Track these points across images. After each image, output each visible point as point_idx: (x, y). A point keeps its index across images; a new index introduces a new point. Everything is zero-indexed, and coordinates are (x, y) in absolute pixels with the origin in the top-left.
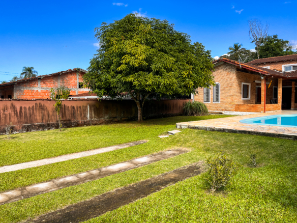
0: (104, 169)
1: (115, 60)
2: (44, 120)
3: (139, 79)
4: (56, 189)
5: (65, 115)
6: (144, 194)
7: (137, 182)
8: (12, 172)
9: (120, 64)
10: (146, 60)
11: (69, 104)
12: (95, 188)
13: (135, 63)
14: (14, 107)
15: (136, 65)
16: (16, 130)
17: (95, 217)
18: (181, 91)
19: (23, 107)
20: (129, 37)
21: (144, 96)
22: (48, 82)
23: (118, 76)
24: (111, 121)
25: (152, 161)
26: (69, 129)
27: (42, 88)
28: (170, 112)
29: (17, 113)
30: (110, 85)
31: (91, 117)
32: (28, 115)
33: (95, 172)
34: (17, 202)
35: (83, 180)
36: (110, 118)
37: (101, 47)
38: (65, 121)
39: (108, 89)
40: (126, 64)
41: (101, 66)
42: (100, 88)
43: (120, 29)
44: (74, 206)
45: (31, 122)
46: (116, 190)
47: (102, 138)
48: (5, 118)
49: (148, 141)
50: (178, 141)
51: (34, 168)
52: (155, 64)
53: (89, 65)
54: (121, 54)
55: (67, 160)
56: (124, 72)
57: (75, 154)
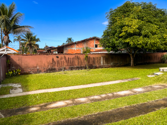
0: (115, 94)
1: (118, 30)
2: (79, 65)
3: (134, 41)
4: (90, 102)
5: (90, 62)
6: (144, 112)
7: (138, 103)
8: (67, 91)
9: (121, 32)
10: (138, 28)
11: (92, 56)
12: (112, 104)
13: (131, 31)
14: (65, 58)
15: (132, 32)
16: (66, 69)
17: (115, 122)
18: (162, 47)
19: (69, 58)
20: (126, 15)
21: (135, 51)
22: (79, 45)
23: (120, 39)
24: (114, 66)
25: (145, 91)
26: (92, 70)
27: (77, 48)
28: (152, 61)
29: (67, 61)
30: (115, 45)
31: (103, 63)
32: (72, 62)
33: (110, 95)
34: (71, 106)
35: (104, 99)
36: (114, 64)
37: (109, 23)
38: (89, 65)
39: (114, 47)
40: (125, 32)
41: (110, 34)
42: (109, 47)
43: (121, 12)
44: (101, 113)
45: (73, 65)
46: (125, 107)
47: (111, 75)
48: (61, 63)
49: (140, 78)
50: (162, 80)
51: (77, 89)
52: (145, 31)
53: (103, 34)
54: (122, 27)
55: (93, 86)
56: (124, 37)
57: (97, 84)
